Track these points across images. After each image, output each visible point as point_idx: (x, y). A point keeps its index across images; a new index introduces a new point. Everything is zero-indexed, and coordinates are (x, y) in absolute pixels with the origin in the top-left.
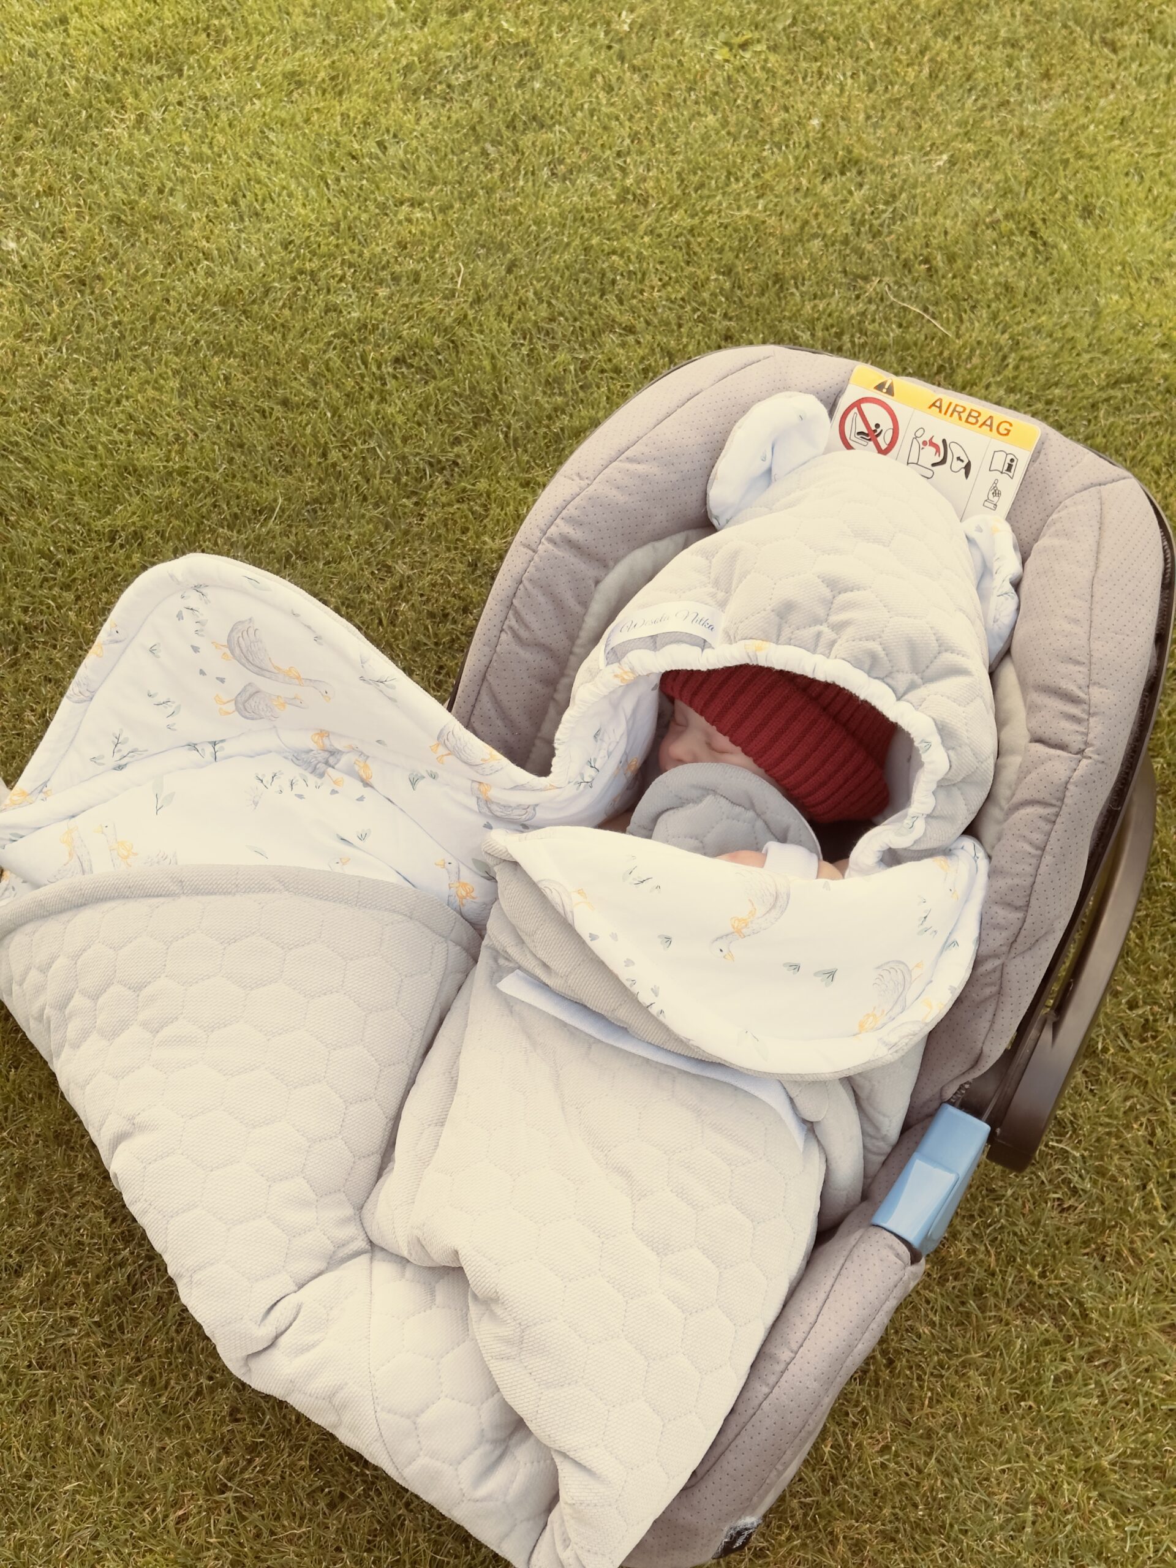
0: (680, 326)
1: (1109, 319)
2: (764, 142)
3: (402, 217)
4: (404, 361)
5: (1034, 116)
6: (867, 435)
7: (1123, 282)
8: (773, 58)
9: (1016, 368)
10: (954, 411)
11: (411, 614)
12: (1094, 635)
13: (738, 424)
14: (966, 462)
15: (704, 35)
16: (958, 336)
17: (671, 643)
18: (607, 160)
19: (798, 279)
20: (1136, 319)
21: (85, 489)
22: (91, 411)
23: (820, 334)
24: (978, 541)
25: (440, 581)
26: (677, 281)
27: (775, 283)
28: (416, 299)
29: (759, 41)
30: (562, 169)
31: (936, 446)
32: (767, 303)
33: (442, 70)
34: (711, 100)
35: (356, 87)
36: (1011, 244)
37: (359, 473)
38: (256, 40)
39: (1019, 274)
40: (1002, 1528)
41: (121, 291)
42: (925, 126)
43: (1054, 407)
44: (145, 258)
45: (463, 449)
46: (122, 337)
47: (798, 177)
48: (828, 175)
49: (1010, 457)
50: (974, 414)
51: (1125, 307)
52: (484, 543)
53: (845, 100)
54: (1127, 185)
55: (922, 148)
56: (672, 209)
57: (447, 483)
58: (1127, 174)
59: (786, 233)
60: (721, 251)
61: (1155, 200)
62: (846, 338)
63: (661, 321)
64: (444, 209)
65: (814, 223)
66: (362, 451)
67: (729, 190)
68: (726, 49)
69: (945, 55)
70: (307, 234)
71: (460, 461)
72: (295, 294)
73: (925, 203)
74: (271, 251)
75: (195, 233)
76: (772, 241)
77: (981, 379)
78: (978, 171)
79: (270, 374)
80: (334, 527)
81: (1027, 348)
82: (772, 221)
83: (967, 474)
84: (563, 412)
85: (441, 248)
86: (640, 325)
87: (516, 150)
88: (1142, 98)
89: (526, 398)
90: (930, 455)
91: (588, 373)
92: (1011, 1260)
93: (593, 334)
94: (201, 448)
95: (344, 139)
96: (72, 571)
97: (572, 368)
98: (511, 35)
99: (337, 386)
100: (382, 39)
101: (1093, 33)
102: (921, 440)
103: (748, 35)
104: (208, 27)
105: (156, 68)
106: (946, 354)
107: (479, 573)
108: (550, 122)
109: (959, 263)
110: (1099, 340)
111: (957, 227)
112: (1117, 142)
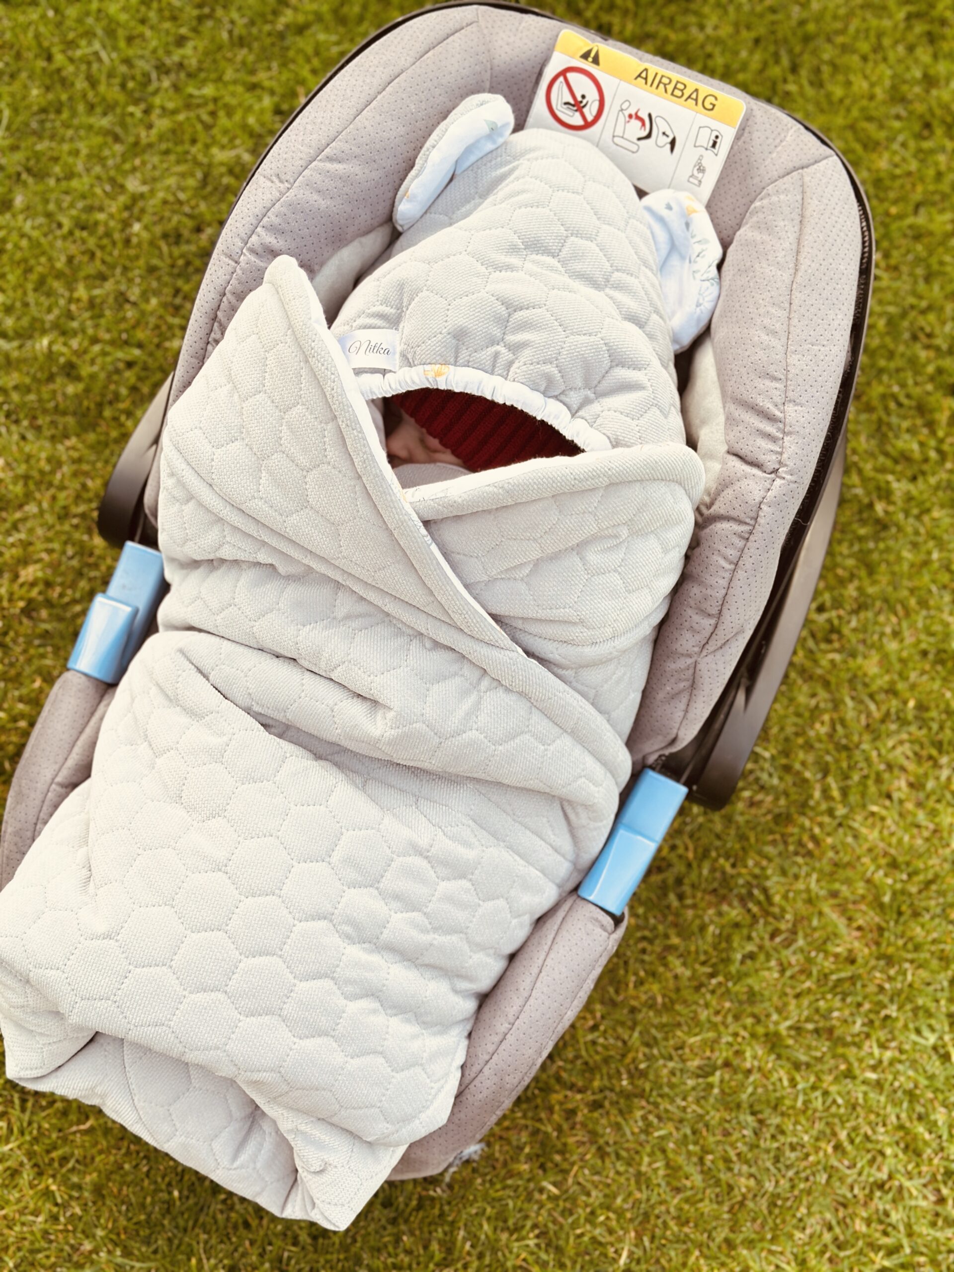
6: (574, 106)
10: (659, 83)
11: (145, 235)
12: (791, 348)
14: (671, 137)
31: (642, 121)
40: (694, 1089)
49: (715, 134)
50: (680, 86)
83: (672, 149)
90: (635, 131)
92: (705, 854)
102: (626, 114)
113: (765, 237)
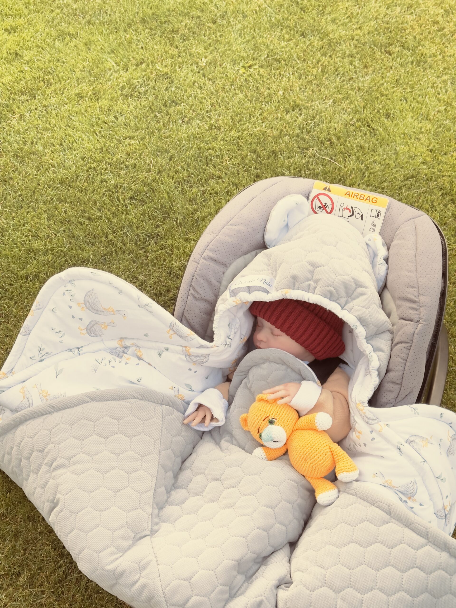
0: (238, 174)
1: (401, 155)
2: (262, 102)
3: (126, 143)
4: (134, 198)
5: (363, 82)
7: (405, 141)
8: (261, 70)
9: (369, 177)
10: (354, 196)
13: (273, 209)
14: (361, 214)
15: (234, 64)
16: (345, 167)
17: (255, 290)
18: (203, 114)
19: (281, 152)
20: (412, 154)
21: (14, 260)
22: (13, 230)
23: (292, 171)
24: (370, 244)
25: (157, 281)
26: (235, 157)
27: (273, 154)
28: (135, 174)
29: (255, 65)
30: (186, 119)
31: (349, 209)
32: (271, 162)
33: (136, 87)
34: (240, 88)
35: (103, 97)
36: (361, 131)
37: (121, 243)
38: (63, 82)
39: (365, 142)
41: (21, 183)
42: (322, 90)
43: (385, 190)
44: (28, 169)
45: (160, 229)
46: (23, 200)
47: (276, 114)
48: (288, 112)
49: (378, 211)
50: (362, 196)
51: (407, 150)
52: (173, 264)
53: (291, 83)
54: (402, 104)
55: (322, 98)
56: (230, 130)
57: (155, 243)
58: (401, 100)
59: (275, 135)
60: (251, 144)
61: (413, 109)
62: (303, 172)
63: (231, 173)
64: (143, 139)
65: (285, 130)
66: (121, 234)
67: (251, 121)
68: (243, 69)
69: (326, 63)
70: (91, 154)
71: (159, 234)
72: (89, 177)
73: (326, 118)
74: (77, 162)
75: (47, 157)
76: (270, 138)
77: (356, 183)
78: (345, 104)
79: (82, 208)
80: (114, 264)
81: (372, 169)
82: (269, 131)
83: (362, 219)
84: (198, 211)
85: (143, 154)
86: (223, 175)
87: (168, 114)
88: (403, 71)
89: (182, 207)
90: (347, 213)
91: (205, 195)
93: (205, 180)
94: (58, 239)
95: (101, 117)
96: (13, 292)
97: (199, 194)
98: (161, 71)
99: (109, 210)
100: (111, 78)
101: (381, 49)
102: (343, 208)
103: (251, 63)
104: (44, 79)
105: (25, 97)
106: (341, 174)
107: (172, 276)
108: (180, 103)
109: (342, 140)
110: (399, 163)
111: (339, 126)
112: (395, 89)
113: (403, 241)
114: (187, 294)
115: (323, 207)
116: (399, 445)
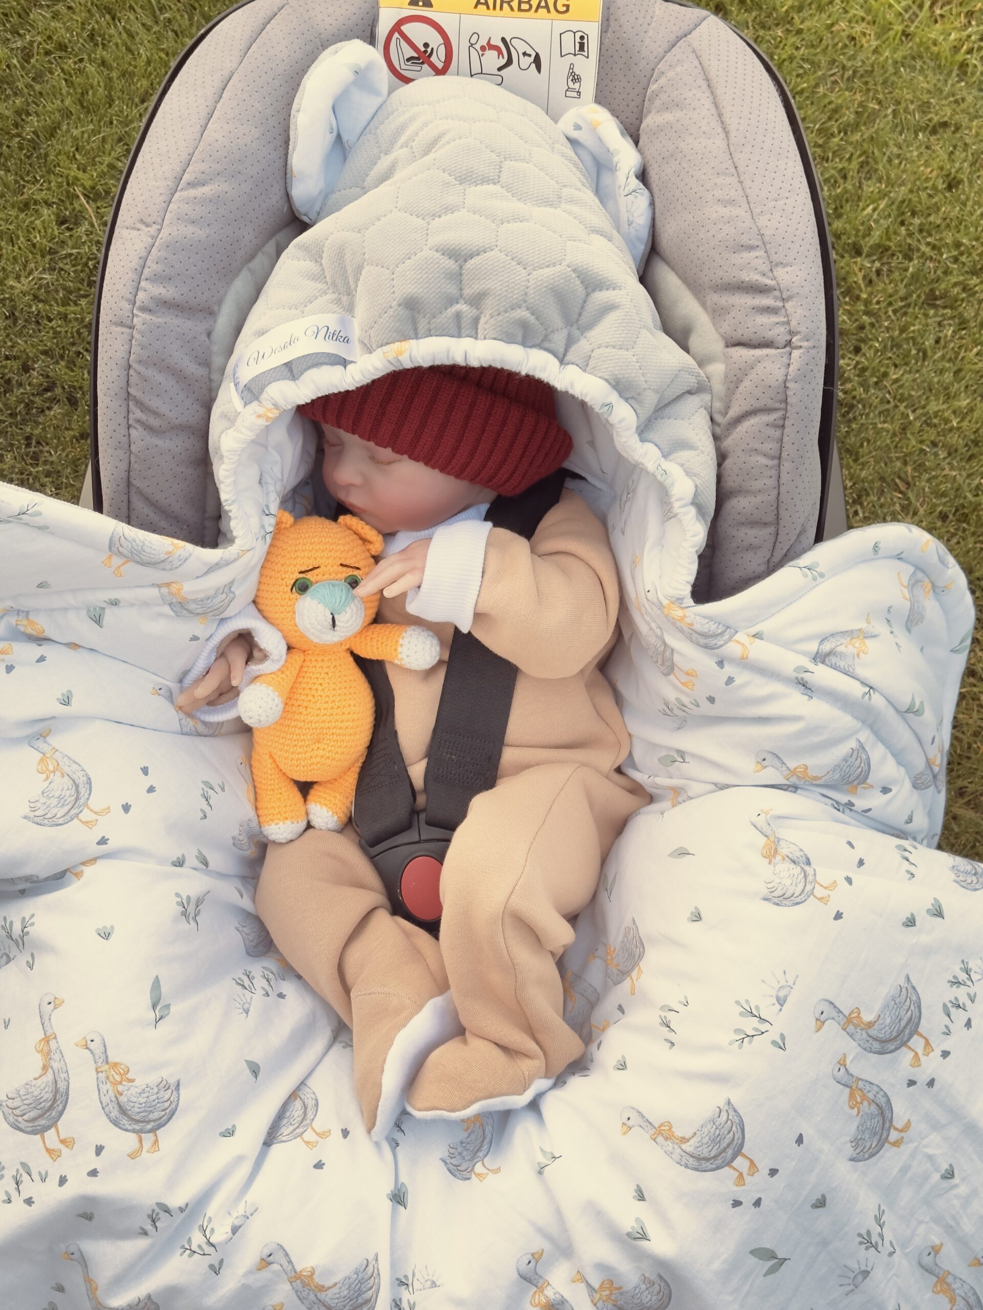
6: (418, 58)
10: (503, 3)
12: (756, 211)
13: (295, 106)
14: (533, 55)
17: (309, 368)
24: (581, 140)
31: (497, 48)
49: (578, 35)
83: (538, 68)
84: (28, 114)
90: (492, 60)
91: (33, 61)
97: (15, 61)
102: (478, 46)
113: (678, 114)
114: (124, 424)
115: (422, 57)
116: (800, 676)
